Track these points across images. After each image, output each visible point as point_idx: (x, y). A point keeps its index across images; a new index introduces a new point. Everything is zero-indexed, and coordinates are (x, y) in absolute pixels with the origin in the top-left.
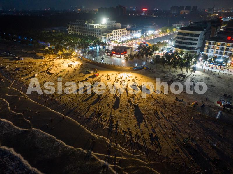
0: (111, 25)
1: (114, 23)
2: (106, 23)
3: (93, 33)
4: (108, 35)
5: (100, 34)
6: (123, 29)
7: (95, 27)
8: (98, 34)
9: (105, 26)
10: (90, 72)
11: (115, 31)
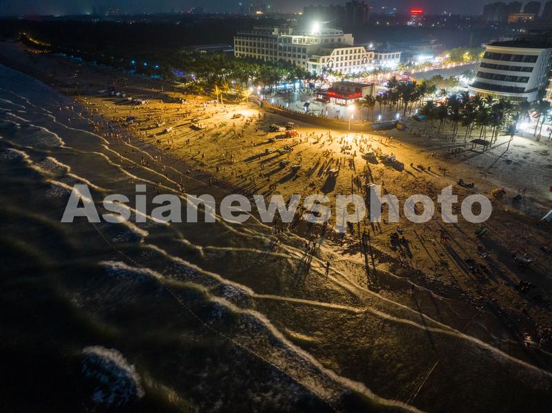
0: (330, 38)
1: (337, 33)
2: (318, 33)
3: (290, 56)
4: (321, 60)
5: (304, 57)
6: (357, 48)
7: (295, 41)
8: (299, 57)
9: (316, 40)
10: (278, 129)
11: (338, 52)
